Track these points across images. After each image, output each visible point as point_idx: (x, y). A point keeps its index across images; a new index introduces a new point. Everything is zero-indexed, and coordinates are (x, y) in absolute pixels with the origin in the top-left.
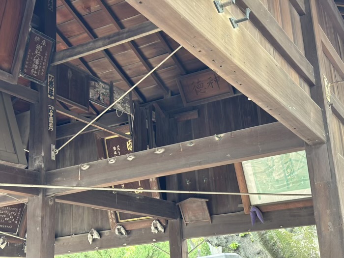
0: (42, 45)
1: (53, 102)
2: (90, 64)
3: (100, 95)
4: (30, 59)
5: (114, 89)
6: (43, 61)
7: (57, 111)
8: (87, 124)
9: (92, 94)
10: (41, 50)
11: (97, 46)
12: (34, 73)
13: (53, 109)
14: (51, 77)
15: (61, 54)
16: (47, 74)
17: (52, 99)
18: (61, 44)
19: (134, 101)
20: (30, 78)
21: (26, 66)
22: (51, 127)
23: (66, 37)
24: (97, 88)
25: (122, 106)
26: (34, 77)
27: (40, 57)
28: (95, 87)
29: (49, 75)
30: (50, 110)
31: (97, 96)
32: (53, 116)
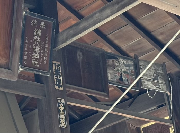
0: (41, 29)
1: (62, 94)
2: (110, 36)
3: (121, 74)
4: (28, 48)
5: (140, 63)
6: (44, 47)
7: (68, 103)
8: (105, 113)
9: (111, 75)
10: (40, 35)
11: (104, 17)
12: (35, 64)
13: (63, 101)
14: (56, 65)
15: (65, 35)
16: (51, 62)
17: (61, 91)
18: (71, 19)
19: (169, 74)
20: (31, 70)
21: (25, 57)
22: (63, 123)
23: (76, 9)
24: (118, 66)
25: (154, 84)
26: (36, 68)
27: (40, 44)
28: (114, 66)
29: (54, 62)
30: (59, 103)
31: (118, 77)
32: (63, 110)
